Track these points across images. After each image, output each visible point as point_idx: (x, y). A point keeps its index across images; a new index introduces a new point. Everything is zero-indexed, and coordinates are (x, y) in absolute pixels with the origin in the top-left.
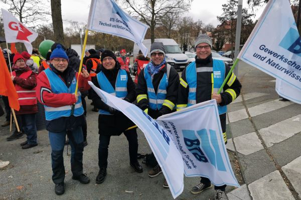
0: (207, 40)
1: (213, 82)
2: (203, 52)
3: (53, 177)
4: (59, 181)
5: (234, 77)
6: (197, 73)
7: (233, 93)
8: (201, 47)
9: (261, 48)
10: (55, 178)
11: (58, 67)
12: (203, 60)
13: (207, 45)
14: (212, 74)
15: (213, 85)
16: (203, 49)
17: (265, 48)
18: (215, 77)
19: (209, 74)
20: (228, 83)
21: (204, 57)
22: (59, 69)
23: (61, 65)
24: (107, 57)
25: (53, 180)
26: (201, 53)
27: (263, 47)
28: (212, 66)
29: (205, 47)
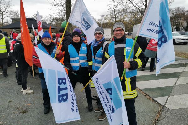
0: (121, 25)
1: (125, 54)
2: (119, 34)
3: (44, 103)
4: (47, 106)
5: (140, 51)
6: (115, 48)
7: (139, 62)
8: (117, 31)
9: (151, 24)
10: (44, 104)
11: (46, 43)
12: (119, 39)
13: (121, 29)
14: (125, 49)
15: (125, 56)
16: (118, 32)
17: (153, 24)
18: (127, 51)
19: (123, 49)
20: (136, 55)
21: (119, 37)
22: (46, 44)
23: (48, 42)
24: (76, 36)
25: (44, 105)
26: (117, 35)
27: (152, 23)
28: (125, 43)
29: (120, 30)
